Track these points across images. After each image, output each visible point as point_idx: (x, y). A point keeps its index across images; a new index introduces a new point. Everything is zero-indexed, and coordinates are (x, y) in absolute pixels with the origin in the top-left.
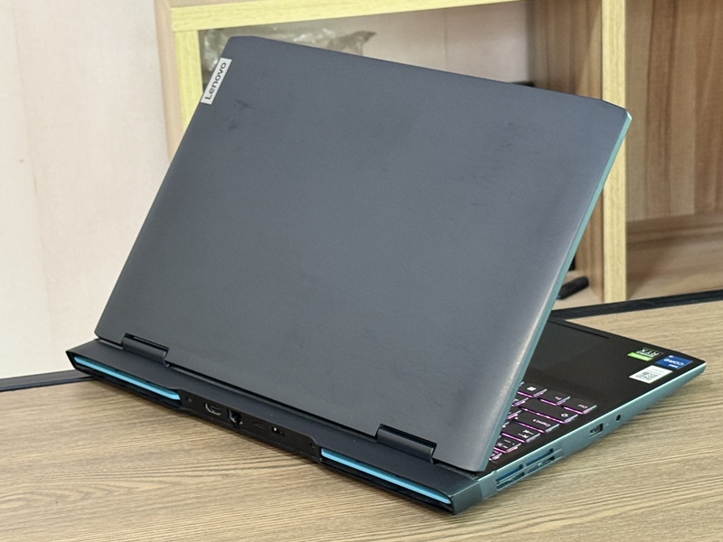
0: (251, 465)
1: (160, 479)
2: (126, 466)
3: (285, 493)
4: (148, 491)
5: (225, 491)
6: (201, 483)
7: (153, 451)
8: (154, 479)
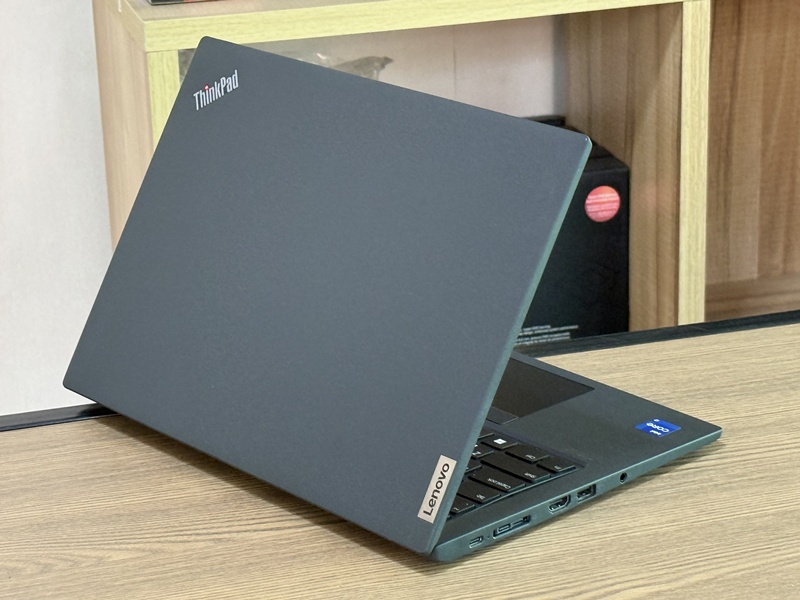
0: (248, 528)
1: (137, 546)
2: (90, 532)
3: (298, 560)
5: (220, 558)
6: (189, 550)
7: (122, 512)
8: (130, 546)
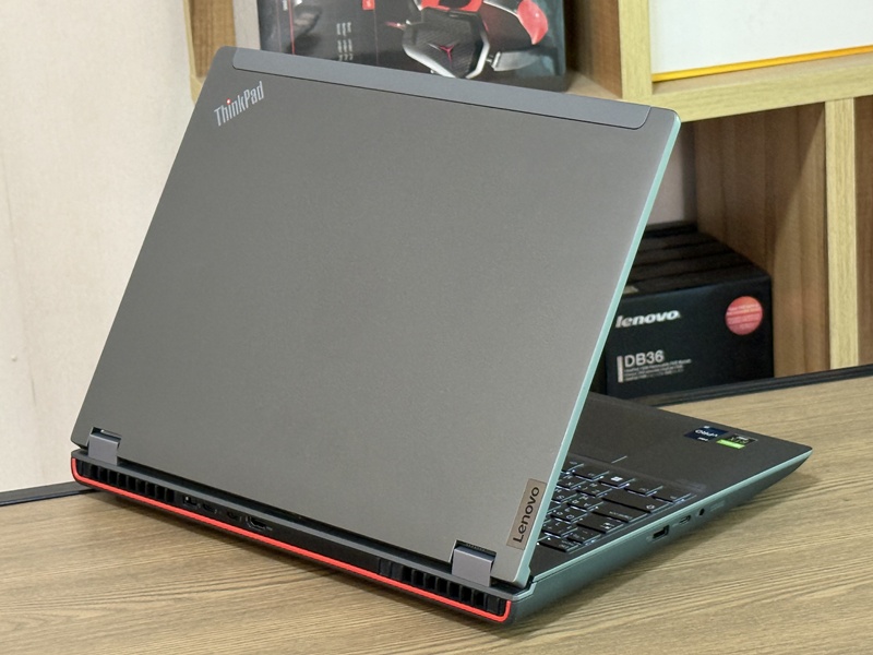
0: (208, 588)
1: (104, 606)
2: (63, 594)
3: (247, 615)
4: (90, 619)
5: (178, 615)
6: (150, 608)
7: (94, 576)
8: (97, 606)
